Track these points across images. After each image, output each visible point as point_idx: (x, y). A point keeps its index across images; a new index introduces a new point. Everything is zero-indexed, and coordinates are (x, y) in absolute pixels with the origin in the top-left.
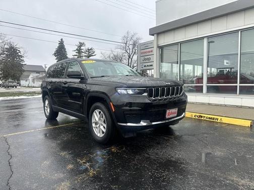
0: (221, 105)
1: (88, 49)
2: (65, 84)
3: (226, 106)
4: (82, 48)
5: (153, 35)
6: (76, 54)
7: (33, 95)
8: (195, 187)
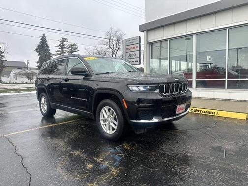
0: (210, 99)
1: (71, 45)
2: (66, 81)
3: (215, 99)
4: (65, 43)
5: (143, 31)
6: (59, 50)
7: (18, 92)
8: (222, 181)
